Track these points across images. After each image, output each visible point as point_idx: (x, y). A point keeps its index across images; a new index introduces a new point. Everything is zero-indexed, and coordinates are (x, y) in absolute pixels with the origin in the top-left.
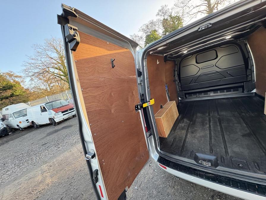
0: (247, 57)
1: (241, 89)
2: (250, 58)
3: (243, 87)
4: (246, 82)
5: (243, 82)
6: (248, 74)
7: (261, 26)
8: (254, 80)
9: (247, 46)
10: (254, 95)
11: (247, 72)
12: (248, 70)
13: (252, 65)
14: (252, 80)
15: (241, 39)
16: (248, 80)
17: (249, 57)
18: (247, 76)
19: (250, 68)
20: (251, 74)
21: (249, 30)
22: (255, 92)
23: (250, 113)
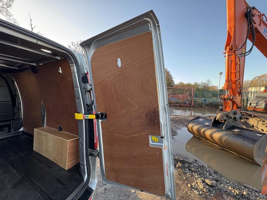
0: (14, 94)
1: (7, 129)
2: (18, 96)
3: (9, 126)
4: (13, 121)
5: (10, 121)
6: (15, 112)
7: (30, 69)
8: (22, 118)
9: (14, 84)
10: (21, 133)
11: (15, 110)
12: (15, 108)
13: (19, 103)
14: (19, 118)
15: (8, 74)
16: (15, 118)
17: (16, 94)
18: (14, 114)
19: (17, 105)
20: (19, 112)
21: (17, 68)
22: (22, 131)
23: (19, 154)
